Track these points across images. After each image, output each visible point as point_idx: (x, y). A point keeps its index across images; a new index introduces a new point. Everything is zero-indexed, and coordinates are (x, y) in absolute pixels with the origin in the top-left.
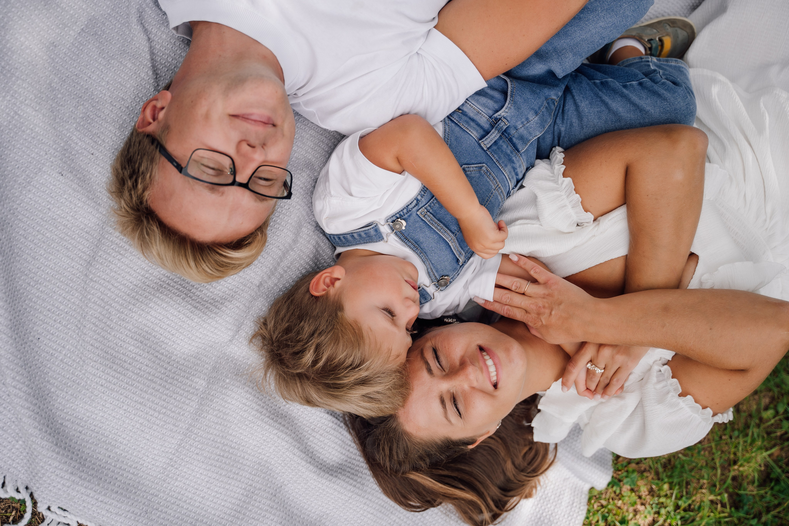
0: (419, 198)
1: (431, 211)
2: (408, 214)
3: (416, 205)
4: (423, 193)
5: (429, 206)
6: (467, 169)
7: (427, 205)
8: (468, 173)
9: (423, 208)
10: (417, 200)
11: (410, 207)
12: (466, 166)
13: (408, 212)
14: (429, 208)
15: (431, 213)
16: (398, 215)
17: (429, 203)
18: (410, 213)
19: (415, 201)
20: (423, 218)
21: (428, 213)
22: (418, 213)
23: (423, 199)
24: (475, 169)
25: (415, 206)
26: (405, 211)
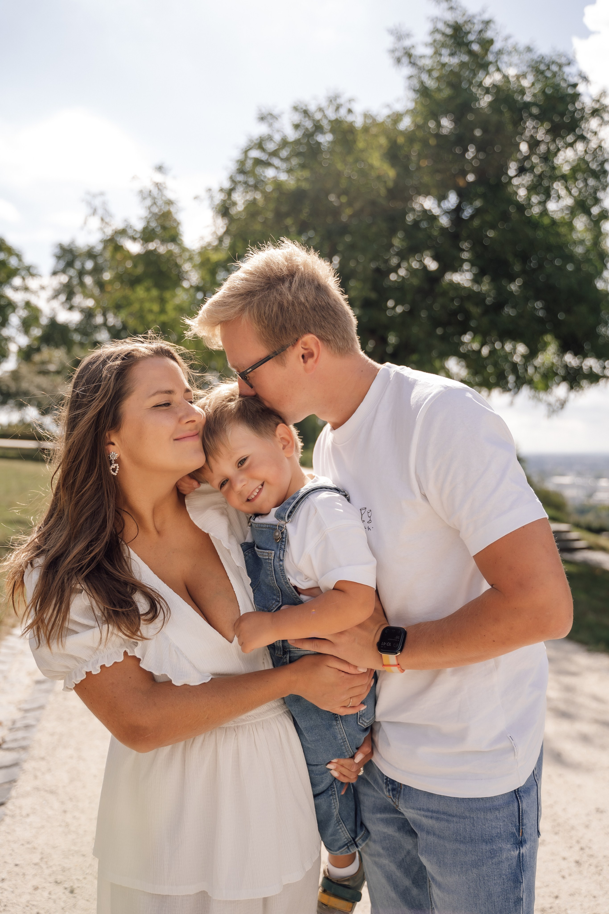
0: (281, 563)
1: (267, 561)
2: (279, 546)
3: (279, 557)
4: (282, 568)
5: (271, 563)
6: (277, 603)
7: (272, 562)
8: (274, 602)
9: (273, 558)
10: (281, 560)
11: (282, 552)
12: (279, 605)
13: (281, 548)
14: (270, 561)
15: (266, 559)
16: (284, 540)
17: (272, 564)
18: (279, 548)
19: (282, 558)
20: (268, 551)
21: (267, 557)
22: (273, 552)
23: (278, 564)
24: (272, 608)
25: (279, 555)
26: (283, 547)
